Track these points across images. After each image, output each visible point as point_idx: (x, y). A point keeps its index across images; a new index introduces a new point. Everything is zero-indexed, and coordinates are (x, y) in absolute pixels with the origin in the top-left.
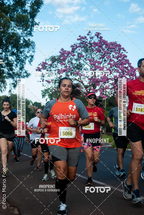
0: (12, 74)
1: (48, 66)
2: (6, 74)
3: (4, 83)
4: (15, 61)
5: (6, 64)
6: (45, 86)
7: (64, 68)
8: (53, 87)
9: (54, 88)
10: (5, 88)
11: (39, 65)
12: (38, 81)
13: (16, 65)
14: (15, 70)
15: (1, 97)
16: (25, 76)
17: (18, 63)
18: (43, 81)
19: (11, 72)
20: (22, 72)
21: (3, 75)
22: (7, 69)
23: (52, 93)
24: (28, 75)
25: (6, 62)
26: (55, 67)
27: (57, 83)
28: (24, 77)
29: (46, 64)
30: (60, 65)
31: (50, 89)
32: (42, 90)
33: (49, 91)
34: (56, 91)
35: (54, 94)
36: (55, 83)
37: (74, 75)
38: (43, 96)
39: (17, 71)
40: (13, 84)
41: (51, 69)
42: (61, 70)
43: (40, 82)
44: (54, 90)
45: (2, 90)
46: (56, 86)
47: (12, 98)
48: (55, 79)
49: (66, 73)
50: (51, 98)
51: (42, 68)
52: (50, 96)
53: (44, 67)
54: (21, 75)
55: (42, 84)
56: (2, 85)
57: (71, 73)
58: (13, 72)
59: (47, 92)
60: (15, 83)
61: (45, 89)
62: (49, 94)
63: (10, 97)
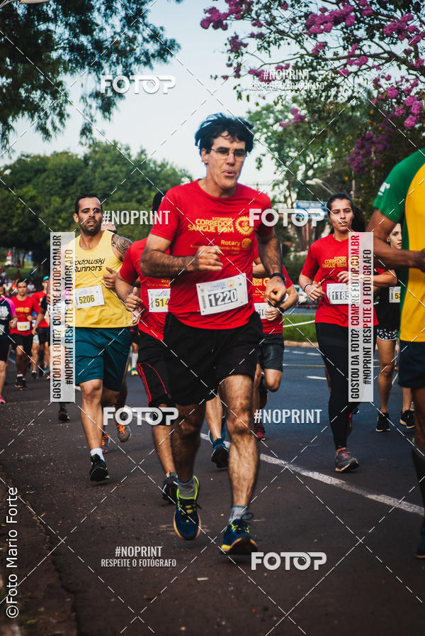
0: (89, 47)
2: (64, 49)
3: (57, 92)
6: (248, 98)
7: (335, 7)
8: (289, 98)
9: (295, 106)
10: (61, 115)
12: (216, 77)
13: (109, 5)
14: (102, 30)
15: (48, 158)
16: (154, 56)
18: (238, 75)
19: (84, 40)
20: (135, 38)
21: (49, 57)
22: (67, 25)
23: (285, 130)
24: (166, 50)
26: (292, 6)
28: (147, 60)
33: (271, 121)
34: (302, 118)
35: (294, 133)
37: (382, 39)
39: (115, 33)
40: (97, 95)
41: (274, 13)
42: (322, 17)
43: (226, 78)
44: (291, 116)
45: (49, 126)
46: (301, 95)
47: (98, 163)
48: (294, 61)
49: (345, 30)
50: (282, 152)
51: (232, 14)
52: (277, 145)
53: (242, 6)
54: (135, 50)
55: (235, 91)
56: (49, 105)
57: (367, 26)
58: (97, 37)
59: (261, 127)
60: (106, 93)
61: (248, 110)
62: (272, 135)
63: (89, 158)
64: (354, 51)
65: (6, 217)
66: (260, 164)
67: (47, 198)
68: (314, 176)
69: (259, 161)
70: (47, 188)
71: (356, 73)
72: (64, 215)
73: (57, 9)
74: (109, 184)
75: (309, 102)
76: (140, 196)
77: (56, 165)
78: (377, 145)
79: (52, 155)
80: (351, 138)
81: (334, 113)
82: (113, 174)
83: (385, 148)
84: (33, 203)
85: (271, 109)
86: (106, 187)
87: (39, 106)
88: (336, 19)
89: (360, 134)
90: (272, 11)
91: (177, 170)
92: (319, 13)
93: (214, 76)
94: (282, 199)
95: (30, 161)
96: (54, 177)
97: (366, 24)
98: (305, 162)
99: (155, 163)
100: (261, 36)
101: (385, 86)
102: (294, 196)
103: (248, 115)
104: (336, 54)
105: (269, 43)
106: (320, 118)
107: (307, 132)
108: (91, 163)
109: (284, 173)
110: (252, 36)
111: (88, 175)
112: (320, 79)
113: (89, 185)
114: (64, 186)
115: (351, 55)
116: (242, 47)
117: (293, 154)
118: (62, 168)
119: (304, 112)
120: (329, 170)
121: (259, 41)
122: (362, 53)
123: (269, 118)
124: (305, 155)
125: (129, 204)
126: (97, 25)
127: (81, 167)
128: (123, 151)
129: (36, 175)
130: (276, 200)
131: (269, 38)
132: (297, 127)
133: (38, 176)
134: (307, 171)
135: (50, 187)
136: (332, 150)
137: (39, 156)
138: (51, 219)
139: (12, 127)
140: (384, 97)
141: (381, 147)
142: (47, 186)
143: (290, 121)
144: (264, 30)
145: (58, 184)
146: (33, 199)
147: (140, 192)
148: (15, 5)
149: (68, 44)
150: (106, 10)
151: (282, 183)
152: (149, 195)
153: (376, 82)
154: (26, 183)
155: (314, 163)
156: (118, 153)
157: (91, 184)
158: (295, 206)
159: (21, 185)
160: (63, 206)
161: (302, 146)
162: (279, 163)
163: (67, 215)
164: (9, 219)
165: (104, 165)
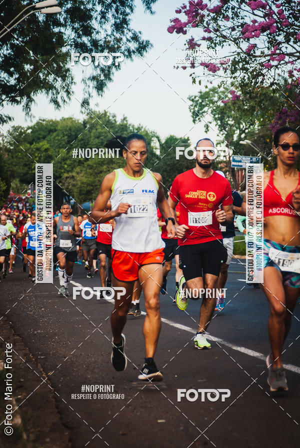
0: (89, 44)
1: (208, 15)
2: (71, 46)
3: (65, 76)
4: (99, 3)
5: (67, 12)
6: (200, 82)
7: (262, 20)
8: (229, 83)
9: (233, 89)
10: (68, 92)
11: (179, 12)
13: (103, 15)
14: (97, 33)
15: (58, 122)
16: (134, 52)
17: (107, 10)
18: (193, 66)
19: (85, 39)
20: (121, 39)
21: (61, 51)
22: (73, 29)
23: (225, 105)
24: (143, 48)
25: (69, 6)
26: (233, 18)
27: (241, 69)
28: (129, 54)
29: (202, 9)
30: (248, 8)
32: (191, 95)
33: (216, 99)
34: (237, 97)
35: (232, 107)
36: (233, 73)
37: (295, 43)
38: (196, 115)
39: (107, 35)
40: (94, 78)
41: (220, 23)
42: (253, 26)
43: (185, 68)
44: (230, 96)
45: (59, 100)
46: (237, 81)
47: (93, 126)
48: (233, 57)
49: (269, 36)
50: (223, 121)
51: (190, 23)
52: (220, 116)
53: (197, 18)
54: (121, 47)
55: (191, 77)
56: (60, 85)
57: (285, 33)
58: (94, 38)
59: (208, 103)
60: (100, 77)
61: (200, 91)
62: (216, 109)
63: (87, 122)
64: (275, 51)
65: (27, 163)
66: (207, 129)
67: (57, 150)
68: (245, 138)
69: (207, 127)
70: (57, 143)
71: (276, 66)
72: (68, 162)
73: (67, 18)
74: (100, 141)
75: (243, 86)
77: (63, 127)
78: (291, 118)
79: (61, 120)
80: (272, 112)
81: (261, 94)
82: (104, 134)
83: (296, 120)
84: (47, 153)
85: (216, 90)
86: (99, 143)
87: (53, 86)
88: (263, 28)
89: (279, 109)
90: (218, 21)
91: (149, 132)
92: (251, 24)
93: (176, 67)
95: (46, 124)
96: (62, 136)
97: (284, 32)
98: (239, 128)
99: (133, 126)
100: (210, 39)
101: (297, 76)
102: (231, 152)
103: (200, 94)
104: (262, 53)
105: (215, 44)
106: (251, 98)
107: (241, 107)
108: (88, 126)
109: (224, 135)
110: (204, 39)
111: (86, 135)
112: (251, 70)
113: (87, 141)
114: (69, 142)
115: (274, 53)
116: (197, 47)
117: (231, 122)
118: (68, 129)
119: (239, 93)
120: (256, 134)
121: (208, 43)
122: (281, 52)
123: (215, 97)
124: (239, 124)
126: (95, 29)
127: (81, 129)
128: (111, 118)
129: (49, 134)
131: (216, 40)
132: (234, 104)
133: (51, 133)
134: (240, 134)
135: (59, 142)
136: (259, 120)
137: (52, 121)
138: (59, 165)
139: (33, 100)
140: (296, 84)
141: (293, 118)
142: (57, 141)
143: (229, 99)
144: (212, 35)
145: (64, 140)
146: (46, 150)
148: (37, 14)
149: (74, 42)
150: (101, 19)
151: (223, 142)
153: (290, 72)
154: (42, 139)
155: (246, 129)
156: (107, 119)
157: (88, 140)
158: (231, 159)
159: (39, 141)
160: (68, 156)
161: (237, 117)
162: (221, 128)
163: (71, 162)
164: (29, 164)
165: (97, 127)
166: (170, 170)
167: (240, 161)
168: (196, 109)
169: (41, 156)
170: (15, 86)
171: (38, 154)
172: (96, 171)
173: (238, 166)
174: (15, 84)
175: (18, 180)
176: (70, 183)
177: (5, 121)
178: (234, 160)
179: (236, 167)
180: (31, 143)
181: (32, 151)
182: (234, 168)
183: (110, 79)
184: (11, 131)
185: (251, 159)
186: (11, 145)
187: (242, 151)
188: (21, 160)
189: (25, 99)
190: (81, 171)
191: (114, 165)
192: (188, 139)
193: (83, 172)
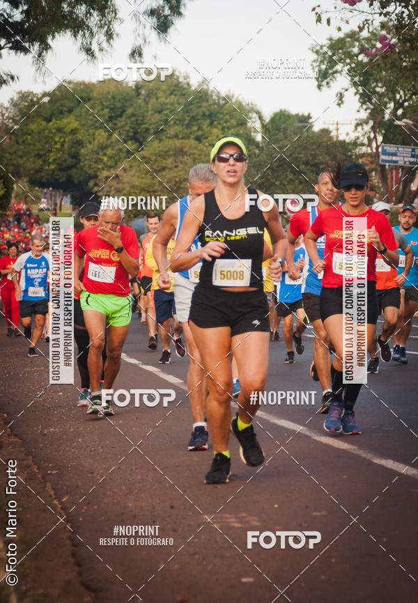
3: (105, 7)
6: (328, 22)
8: (377, 24)
9: (383, 33)
10: (109, 36)
15: (93, 84)
23: (371, 61)
31: (358, 40)
33: (356, 50)
34: (392, 47)
35: (382, 65)
36: (383, 7)
38: (324, 77)
40: (152, 13)
44: (379, 45)
45: (95, 47)
46: (391, 20)
47: (152, 93)
52: (362, 78)
55: (314, 12)
56: (95, 22)
59: (343, 57)
60: (163, 11)
61: (329, 37)
62: (356, 67)
63: (142, 86)
65: (42, 153)
66: (340, 99)
67: (91, 132)
68: (404, 116)
70: (91, 120)
72: (109, 152)
74: (164, 118)
75: (400, 28)
76: (200, 133)
77: (102, 94)
79: (100, 82)
82: (169, 107)
84: (74, 137)
85: (357, 36)
86: (161, 121)
87: (84, 23)
91: (244, 104)
94: (366, 141)
95: (73, 89)
96: (99, 108)
98: (394, 99)
99: (218, 94)
102: (380, 139)
103: (329, 42)
106: (412, 48)
107: (397, 64)
108: (143, 92)
109: (369, 111)
111: (140, 107)
113: (140, 118)
114: (111, 119)
117: (380, 89)
118: (109, 97)
119: (393, 41)
123: (354, 47)
124: (394, 92)
125: (186, 141)
127: (132, 97)
128: (181, 80)
130: (359, 141)
134: (396, 110)
137: (83, 83)
138: (95, 156)
139: (50, 47)
142: (91, 117)
143: (377, 50)
145: (103, 115)
146: (74, 132)
147: (200, 128)
151: (367, 123)
152: (211, 133)
154: (67, 114)
155: (405, 101)
156: (175, 82)
157: (143, 116)
158: (380, 149)
159: (61, 116)
160: (109, 141)
161: (390, 81)
162: (364, 99)
163: (113, 152)
164: (45, 155)
165: (159, 95)
166: (277, 166)
167: (395, 154)
168: (323, 67)
169: (64, 141)
170: (22, 23)
171: (60, 138)
172: (155, 167)
173: (392, 161)
174: (22, 20)
175: (25, 180)
176: (113, 186)
177: (5, 81)
178: (385, 153)
179: (387, 164)
180: (48, 120)
181: (50, 132)
182: (385, 166)
183: (180, 14)
184: (15, 99)
185: (413, 150)
186: (15, 122)
187: (398, 137)
188: (32, 147)
189: (37, 46)
190: (131, 167)
191: (186, 158)
192: (309, 117)
193: (134, 169)
